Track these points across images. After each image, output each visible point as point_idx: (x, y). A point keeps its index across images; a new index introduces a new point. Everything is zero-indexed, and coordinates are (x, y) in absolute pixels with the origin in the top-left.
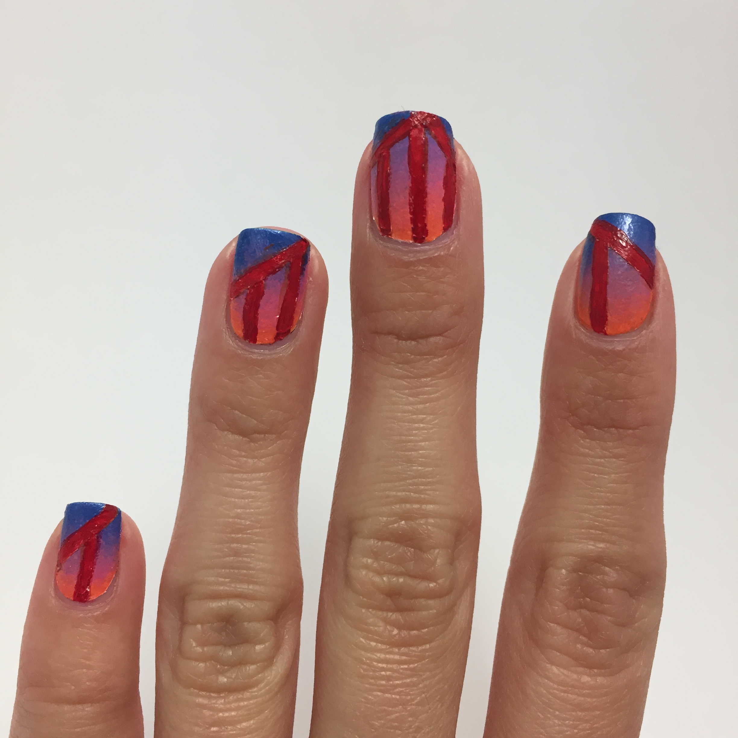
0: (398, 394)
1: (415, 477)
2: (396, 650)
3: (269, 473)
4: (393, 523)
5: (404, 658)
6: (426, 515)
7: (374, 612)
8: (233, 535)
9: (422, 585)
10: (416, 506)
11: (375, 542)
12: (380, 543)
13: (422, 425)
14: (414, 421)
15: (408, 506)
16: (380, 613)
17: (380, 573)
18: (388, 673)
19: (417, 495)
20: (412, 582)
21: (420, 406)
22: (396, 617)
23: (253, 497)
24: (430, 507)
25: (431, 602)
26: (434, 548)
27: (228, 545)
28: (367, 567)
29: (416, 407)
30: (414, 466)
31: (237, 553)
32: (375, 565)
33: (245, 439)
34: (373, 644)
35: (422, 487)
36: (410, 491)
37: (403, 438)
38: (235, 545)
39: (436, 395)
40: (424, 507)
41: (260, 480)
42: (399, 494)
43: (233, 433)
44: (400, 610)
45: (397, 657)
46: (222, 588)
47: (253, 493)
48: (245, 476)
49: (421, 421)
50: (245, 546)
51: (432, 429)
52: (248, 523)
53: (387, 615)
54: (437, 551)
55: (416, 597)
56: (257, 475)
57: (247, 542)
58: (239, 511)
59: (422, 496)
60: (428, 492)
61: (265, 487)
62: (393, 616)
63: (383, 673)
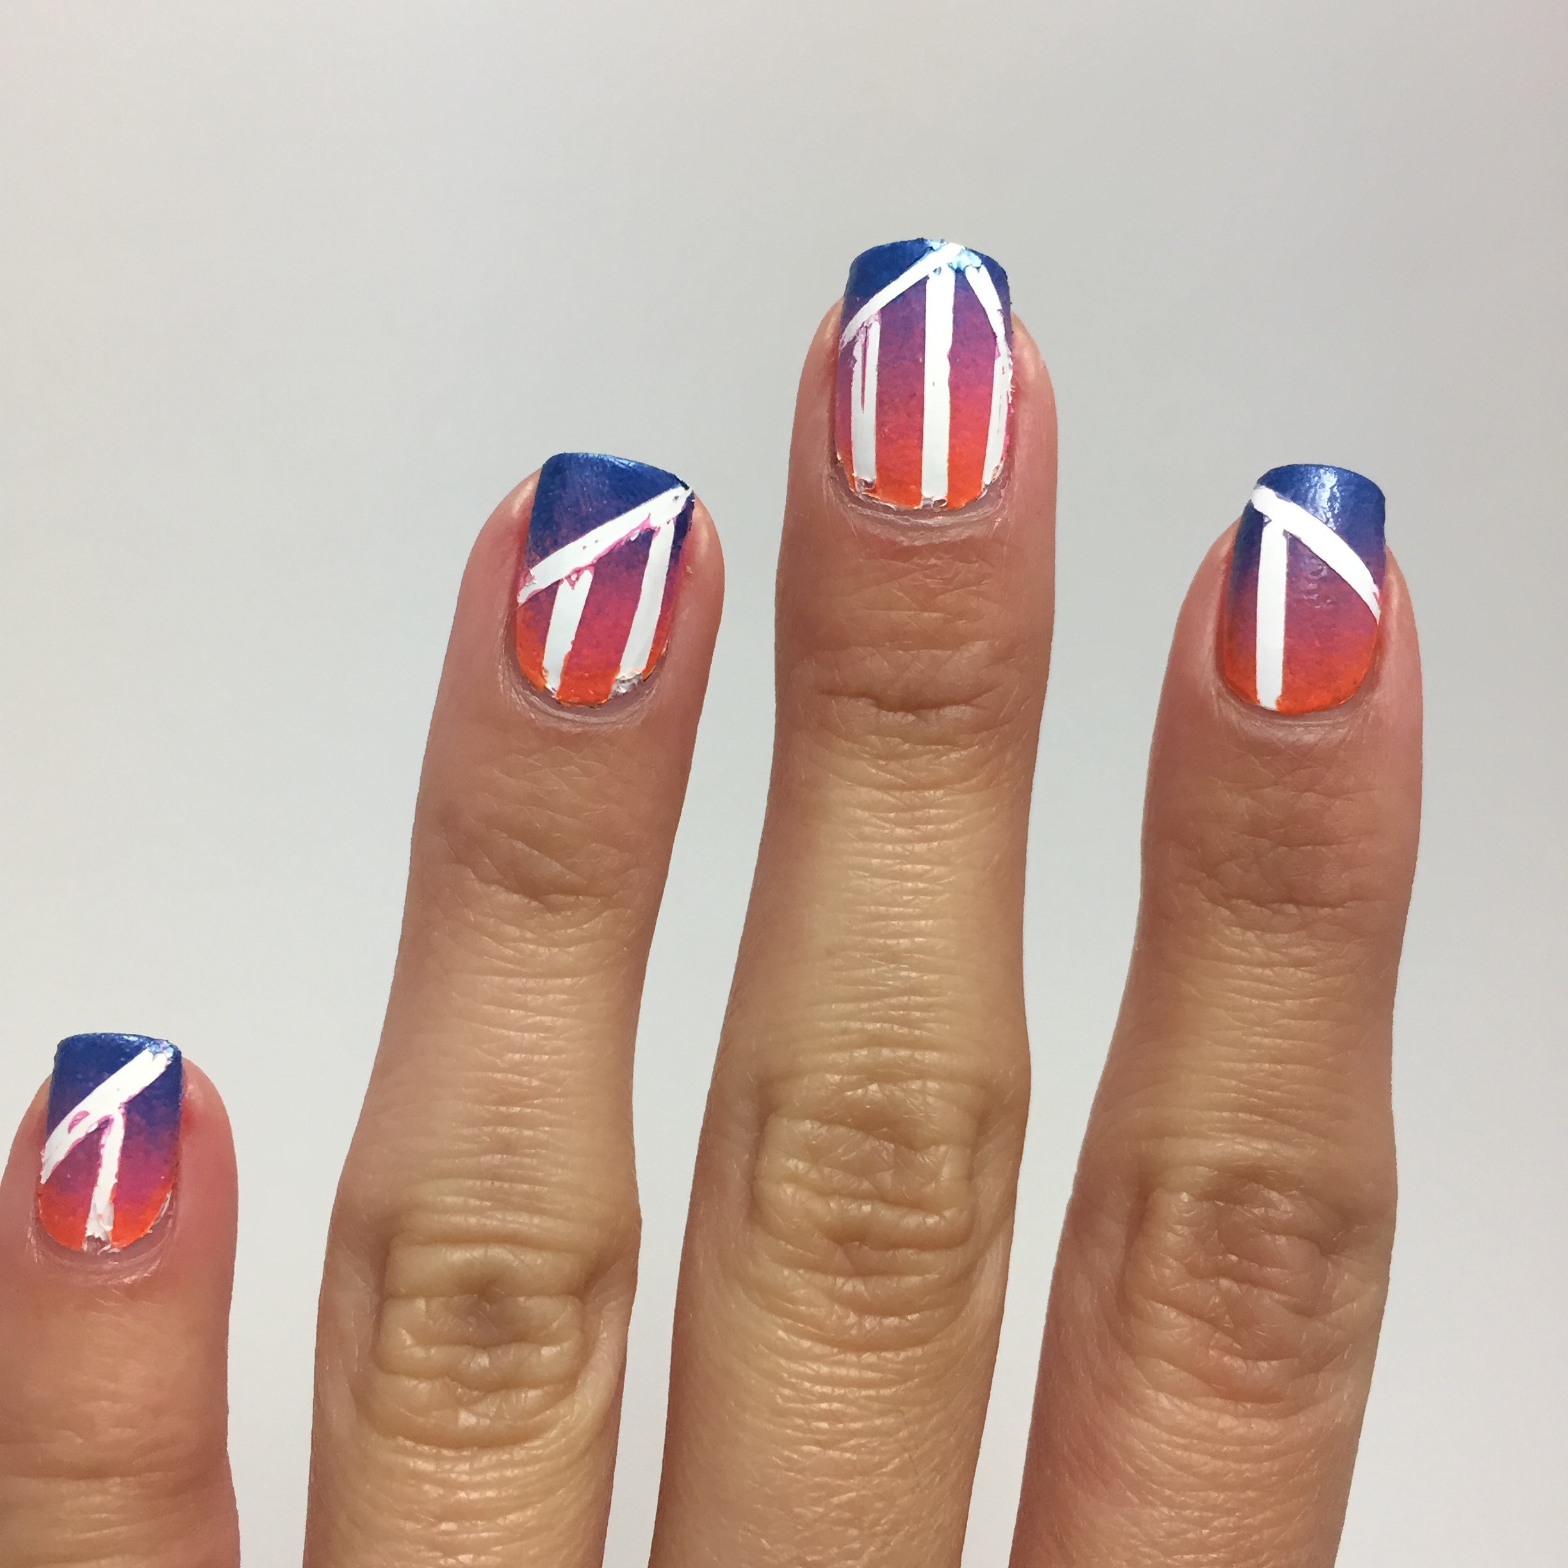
0: (874, 820)
1: (903, 993)
2: (853, 1358)
3: (584, 979)
4: (854, 1087)
5: (870, 1375)
6: (922, 1074)
7: (807, 1276)
8: (503, 1109)
9: (912, 1221)
10: (903, 1053)
11: (816, 1127)
12: (824, 1130)
13: (921, 885)
14: (904, 876)
15: (886, 1052)
16: (819, 1278)
17: (824, 1192)
18: (836, 1406)
19: (905, 1030)
20: (887, 1214)
21: (920, 847)
22: (854, 1287)
23: (547, 1029)
24: (931, 1057)
25: (928, 1257)
26: (937, 1143)
27: (490, 1129)
28: (794, 1178)
29: (910, 847)
30: (905, 969)
31: (508, 1147)
32: (814, 1175)
33: (534, 904)
34: (806, 1344)
35: (918, 1014)
36: (892, 1020)
37: (882, 909)
38: (505, 1130)
39: (953, 826)
40: (918, 1055)
41: (562, 992)
42: (870, 1027)
43: (510, 889)
44: (861, 1272)
45: (854, 1373)
46: (473, 1220)
47: (547, 1020)
48: (531, 983)
49: (919, 877)
50: (527, 1133)
51: (941, 893)
52: (535, 1083)
53: (835, 1284)
54: (943, 1149)
55: (896, 1246)
56: (559, 981)
57: (531, 1123)
58: (517, 1056)
59: (917, 1032)
60: (930, 1025)
61: (574, 1008)
62: (849, 1286)
63: (824, 1406)
